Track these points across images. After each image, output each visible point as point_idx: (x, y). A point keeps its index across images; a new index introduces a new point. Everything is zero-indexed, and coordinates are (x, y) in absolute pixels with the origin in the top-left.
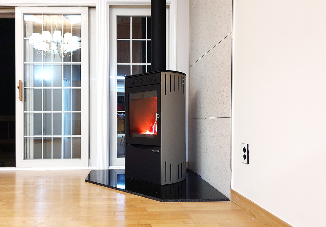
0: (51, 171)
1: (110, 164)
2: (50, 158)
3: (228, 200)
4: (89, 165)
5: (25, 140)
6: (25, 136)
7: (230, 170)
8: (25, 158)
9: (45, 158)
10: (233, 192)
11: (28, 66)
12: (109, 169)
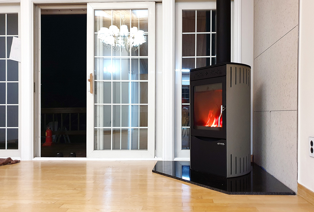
0: (120, 162)
1: (175, 156)
2: (119, 149)
3: (294, 194)
4: (155, 156)
5: (95, 131)
6: (95, 128)
7: (297, 163)
8: (95, 148)
9: (114, 149)
10: (300, 186)
11: (98, 60)
12: (174, 160)
